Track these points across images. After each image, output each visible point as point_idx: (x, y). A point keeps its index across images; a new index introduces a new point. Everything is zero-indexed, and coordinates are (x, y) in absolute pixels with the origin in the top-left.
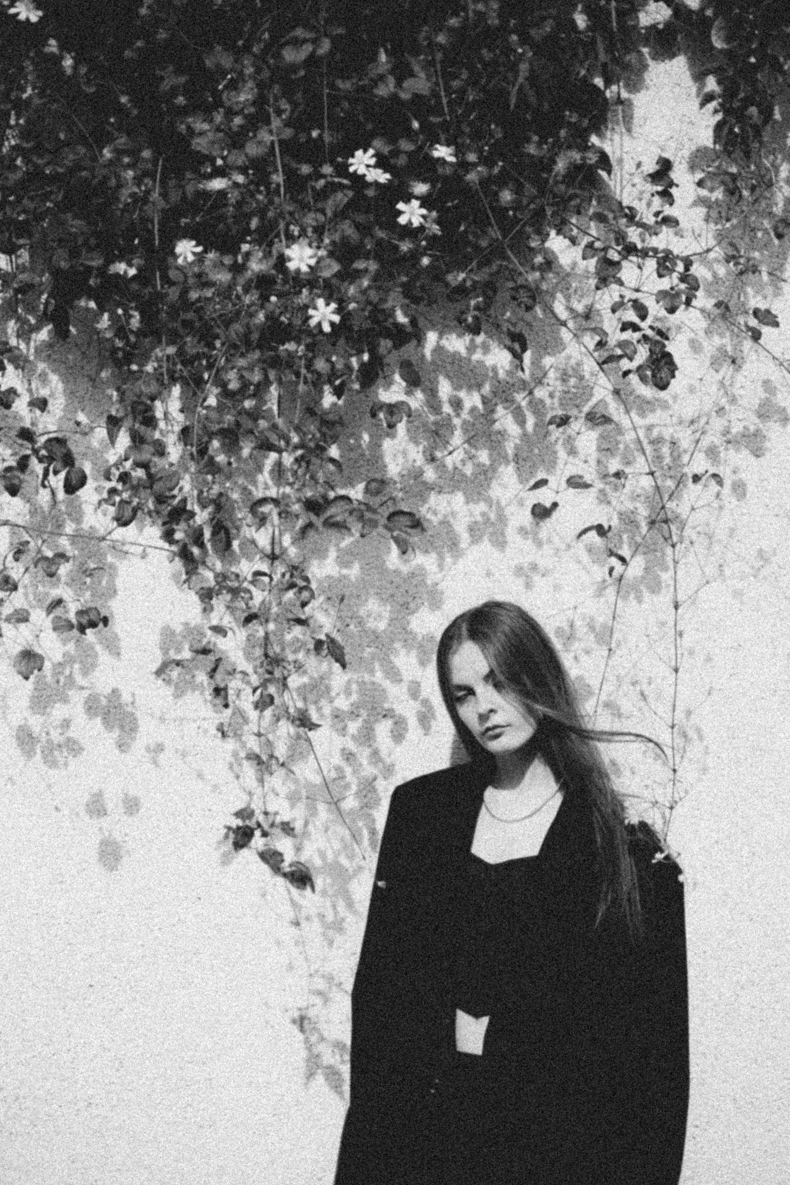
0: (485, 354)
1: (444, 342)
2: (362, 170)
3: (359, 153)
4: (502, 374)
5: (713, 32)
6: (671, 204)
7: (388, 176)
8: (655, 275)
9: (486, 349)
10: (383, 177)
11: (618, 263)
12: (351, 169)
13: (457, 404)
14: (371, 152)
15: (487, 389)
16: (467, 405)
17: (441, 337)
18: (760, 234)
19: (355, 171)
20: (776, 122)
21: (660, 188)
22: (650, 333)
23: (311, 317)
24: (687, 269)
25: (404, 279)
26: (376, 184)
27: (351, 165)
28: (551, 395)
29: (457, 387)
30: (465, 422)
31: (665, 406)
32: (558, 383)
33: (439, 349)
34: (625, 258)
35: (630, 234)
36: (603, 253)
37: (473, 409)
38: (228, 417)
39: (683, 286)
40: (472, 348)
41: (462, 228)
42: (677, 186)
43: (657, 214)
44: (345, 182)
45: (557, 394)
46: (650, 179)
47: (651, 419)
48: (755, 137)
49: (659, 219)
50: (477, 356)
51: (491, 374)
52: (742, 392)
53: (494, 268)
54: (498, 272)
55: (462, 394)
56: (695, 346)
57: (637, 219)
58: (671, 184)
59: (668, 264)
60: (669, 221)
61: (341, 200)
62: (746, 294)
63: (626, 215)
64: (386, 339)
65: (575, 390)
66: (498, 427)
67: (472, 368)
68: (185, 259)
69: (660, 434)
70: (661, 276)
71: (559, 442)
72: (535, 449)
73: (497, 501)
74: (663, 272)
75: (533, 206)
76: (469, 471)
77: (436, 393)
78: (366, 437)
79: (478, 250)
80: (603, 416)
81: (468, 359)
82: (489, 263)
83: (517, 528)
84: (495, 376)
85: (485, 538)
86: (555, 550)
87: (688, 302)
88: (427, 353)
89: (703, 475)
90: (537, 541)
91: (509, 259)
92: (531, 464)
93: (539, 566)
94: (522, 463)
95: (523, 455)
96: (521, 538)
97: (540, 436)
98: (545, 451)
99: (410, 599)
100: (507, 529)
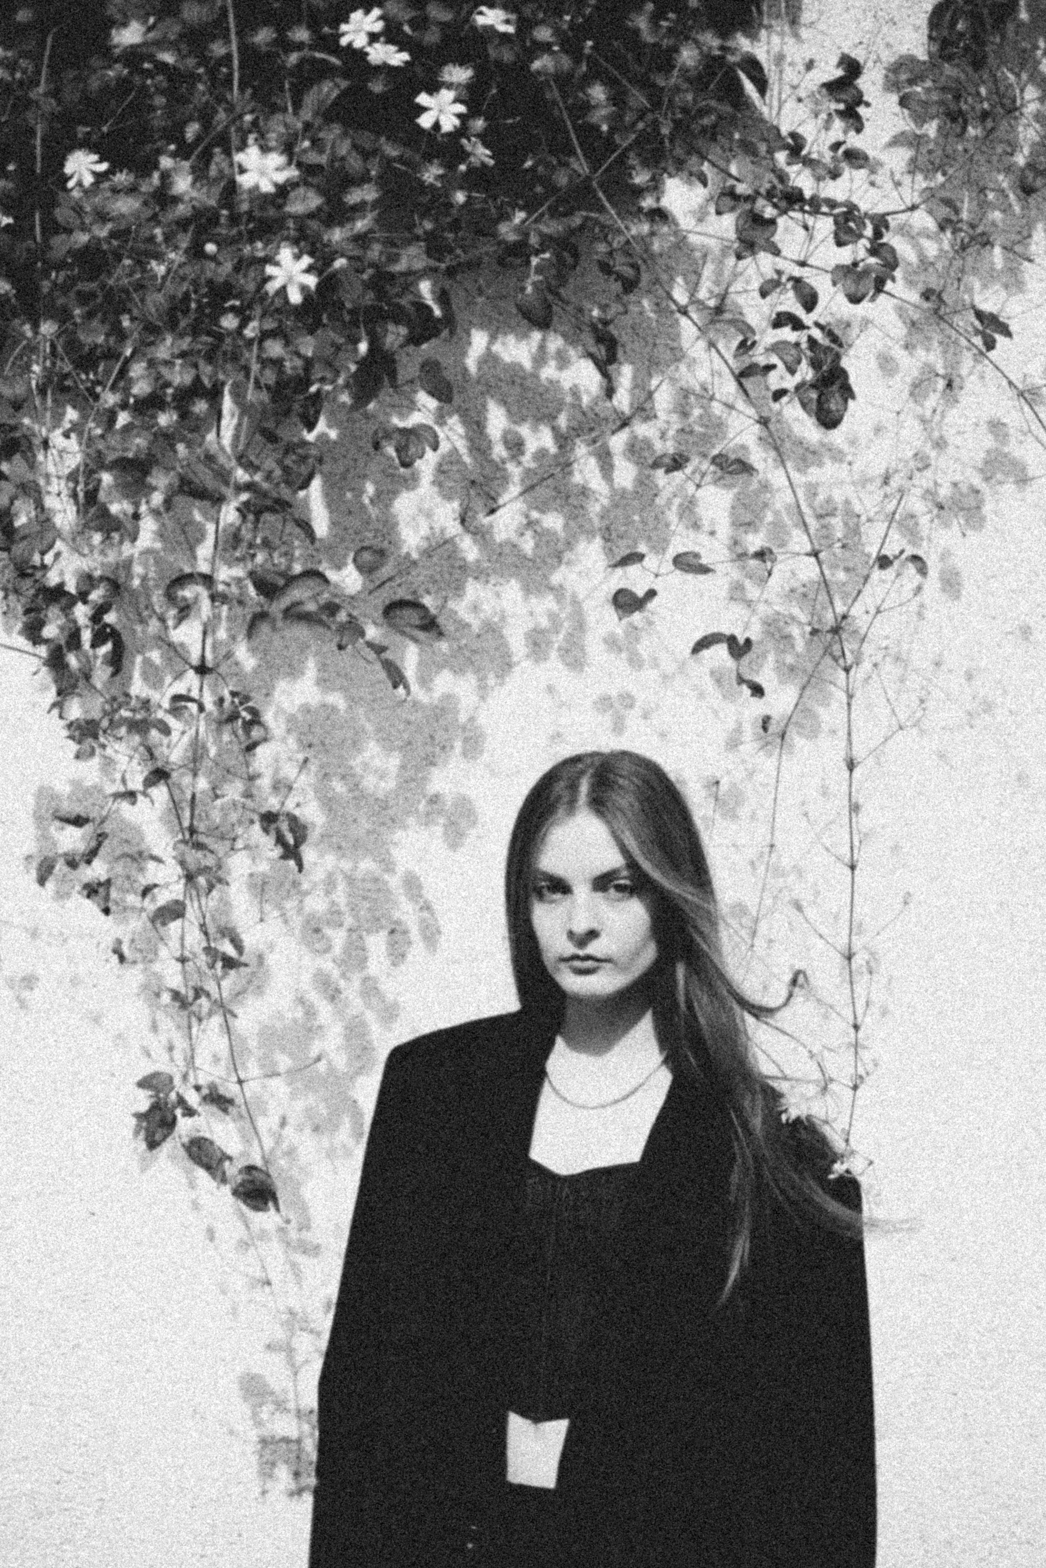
0: (561, 368)
2: (360, 42)
3: (357, 16)
4: (585, 400)
6: (859, 130)
7: (405, 56)
8: (831, 240)
9: (563, 362)
10: (397, 58)
11: (772, 222)
12: (344, 41)
13: (516, 446)
14: (376, 12)
15: (563, 421)
16: (532, 446)
17: (493, 338)
18: (991, 196)
19: (350, 45)
20: (1020, 24)
21: (842, 106)
22: (817, 334)
23: (270, 278)
24: (878, 234)
25: (428, 225)
26: (385, 69)
27: (343, 34)
28: (663, 435)
29: (516, 418)
30: (528, 472)
31: (838, 456)
32: (675, 417)
33: (489, 359)
34: (784, 212)
35: (792, 176)
36: (747, 206)
37: (541, 454)
38: (138, 441)
39: (872, 260)
40: (540, 358)
41: (529, 164)
42: (868, 105)
43: (836, 146)
44: (334, 60)
45: (671, 433)
46: (824, 91)
47: (816, 474)
49: (839, 153)
50: (549, 372)
51: (569, 399)
52: (958, 440)
53: (577, 220)
54: (582, 227)
55: (524, 430)
56: (886, 364)
57: (804, 152)
58: (859, 100)
59: (852, 224)
60: (855, 157)
61: (328, 94)
62: (968, 284)
63: (786, 147)
64: (397, 323)
65: (701, 430)
66: (577, 478)
67: (541, 390)
68: (80, 184)
69: (829, 501)
70: (840, 243)
71: (674, 508)
72: (636, 518)
73: (574, 596)
74: (844, 237)
75: (641, 125)
76: (528, 545)
77: (484, 427)
78: (370, 489)
79: (552, 189)
80: (739, 461)
81: (535, 376)
82: (568, 214)
83: (605, 641)
84: (576, 405)
85: (554, 654)
86: (665, 677)
87: (879, 287)
88: (471, 363)
89: (896, 557)
90: (635, 662)
91: (602, 209)
92: (630, 542)
93: (638, 702)
94: (616, 539)
95: (618, 527)
96: (611, 656)
97: (645, 500)
98: (652, 523)
99: (436, 750)
100: (588, 641)
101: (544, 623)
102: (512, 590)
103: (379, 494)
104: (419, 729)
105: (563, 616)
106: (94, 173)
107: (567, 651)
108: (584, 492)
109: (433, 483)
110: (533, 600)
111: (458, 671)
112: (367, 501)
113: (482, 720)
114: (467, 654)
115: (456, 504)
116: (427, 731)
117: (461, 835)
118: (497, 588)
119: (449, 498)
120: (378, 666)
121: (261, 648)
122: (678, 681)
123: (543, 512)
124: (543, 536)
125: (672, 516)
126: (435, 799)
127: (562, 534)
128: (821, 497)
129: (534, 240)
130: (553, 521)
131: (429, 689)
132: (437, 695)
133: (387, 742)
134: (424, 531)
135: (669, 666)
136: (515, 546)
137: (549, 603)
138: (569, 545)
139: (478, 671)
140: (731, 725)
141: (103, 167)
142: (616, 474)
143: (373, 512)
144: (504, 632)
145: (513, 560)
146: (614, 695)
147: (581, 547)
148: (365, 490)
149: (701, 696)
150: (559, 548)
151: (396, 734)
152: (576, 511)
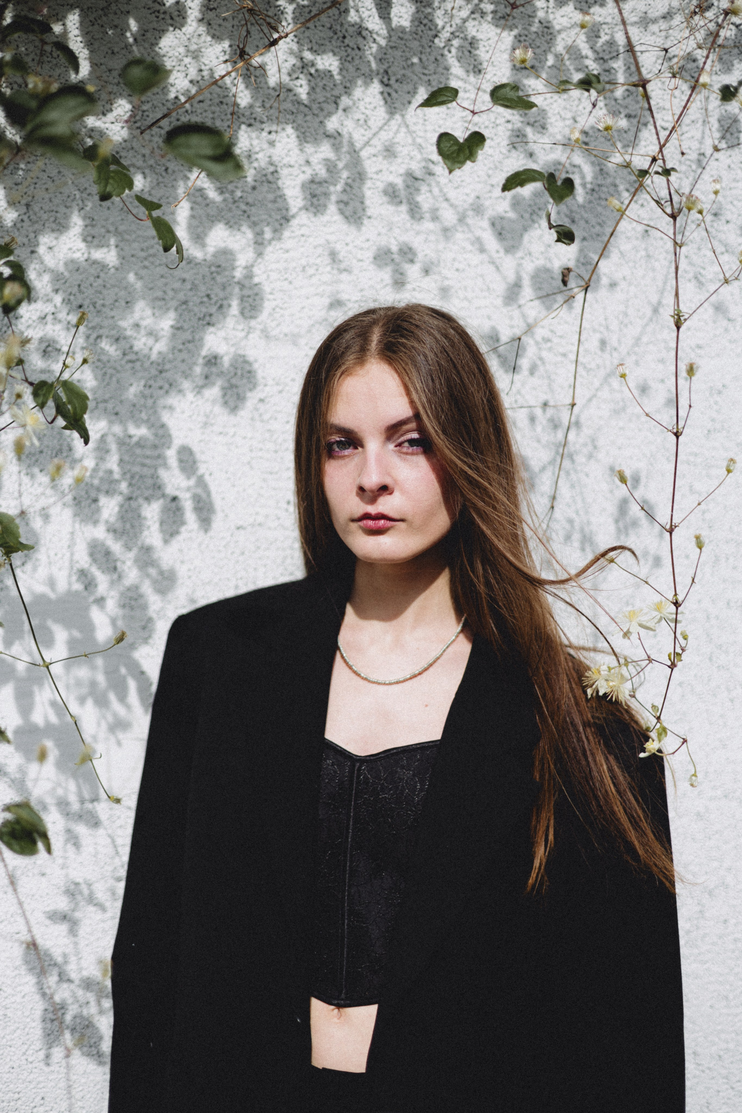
66: (353, 17)
72: (415, 60)
73: (351, 144)
76: (302, 89)
78: (133, 25)
83: (385, 192)
85: (332, 208)
86: (446, 230)
90: (416, 215)
92: (410, 87)
93: (420, 256)
94: (396, 86)
95: (397, 70)
96: (391, 208)
97: (424, 41)
98: (432, 67)
99: (213, 309)
100: (368, 193)
101: (323, 173)
102: (288, 139)
103: (143, 32)
104: (194, 287)
105: (340, 165)
107: (346, 204)
108: (360, 31)
109: (201, 20)
110: (309, 148)
111: (233, 225)
112: (130, 39)
113: (259, 276)
114: (243, 207)
115: (226, 44)
116: (202, 290)
117: (241, 398)
118: (273, 136)
119: (217, 37)
120: (149, 223)
121: (23, 202)
122: (459, 236)
123: (317, 53)
125: (452, 59)
126: (213, 360)
127: (338, 77)
128: (604, 38)
130: (328, 63)
131: (204, 245)
132: (211, 250)
133: (159, 304)
134: (193, 74)
136: (290, 90)
137: (326, 151)
138: (347, 90)
139: (255, 224)
140: (511, 279)
142: (394, 11)
143: (136, 51)
144: (280, 183)
145: (288, 105)
146: (394, 248)
147: (358, 92)
148: (128, 28)
149: (482, 250)
150: (336, 93)
151: (171, 293)
152: (353, 53)
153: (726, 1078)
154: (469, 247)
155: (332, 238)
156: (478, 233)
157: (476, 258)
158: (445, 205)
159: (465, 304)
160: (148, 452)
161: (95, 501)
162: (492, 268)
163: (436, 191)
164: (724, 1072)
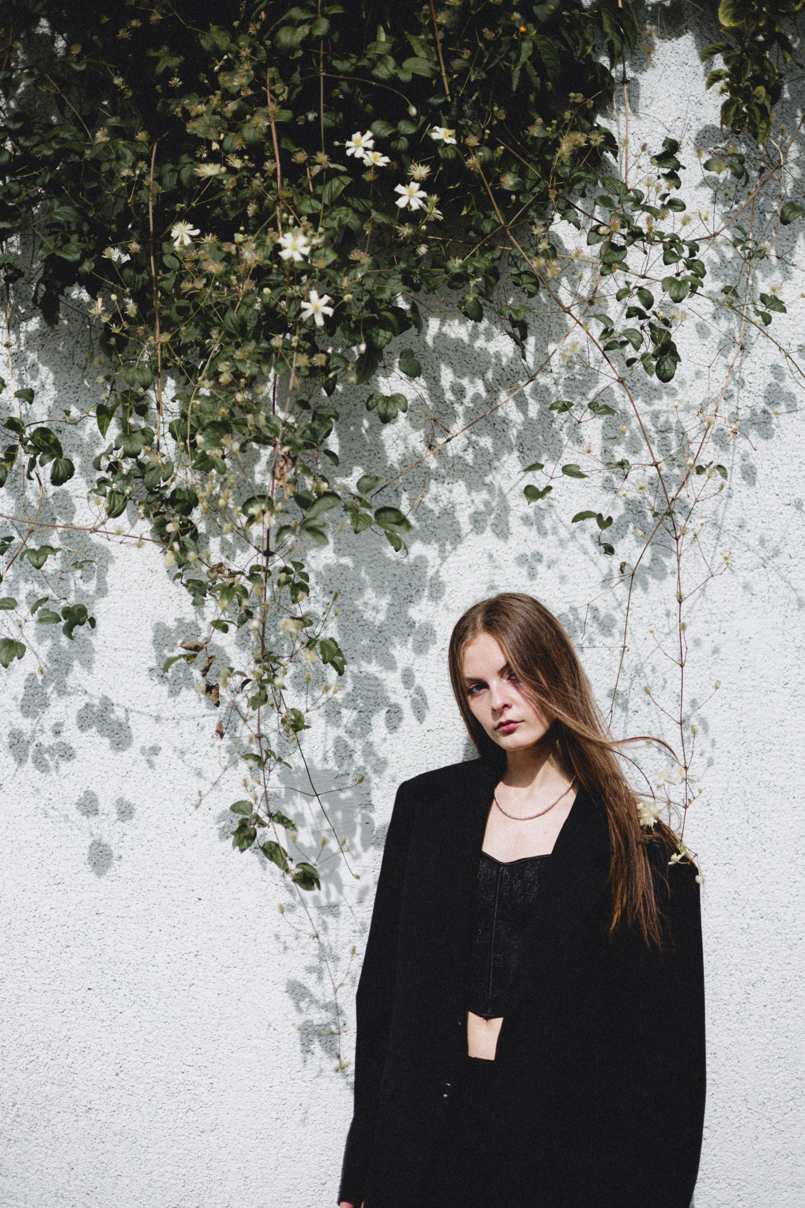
0: (488, 340)
1: (445, 329)
2: (359, 154)
3: (357, 136)
4: (504, 361)
5: (720, 10)
6: (678, 188)
7: (386, 159)
8: (661, 260)
9: (489, 336)
10: (382, 161)
11: (623, 248)
12: (349, 153)
13: (460, 392)
14: (369, 134)
15: (490, 375)
16: (470, 393)
17: (443, 323)
18: (768, 216)
19: (353, 155)
20: (786, 101)
21: (666, 171)
22: (655, 320)
23: (304, 310)
24: (692, 254)
25: (403, 265)
26: (375, 167)
27: (349, 148)
28: (556, 383)
29: (459, 374)
30: (468, 410)
31: (671, 392)
32: (563, 370)
33: (440, 336)
34: (632, 243)
35: (635, 218)
36: (608, 239)
37: (477, 397)
39: (689, 273)
40: (474, 336)
41: (464, 212)
42: (684, 168)
43: (663, 197)
44: (342, 168)
45: (561, 381)
46: (656, 161)
47: (657, 405)
48: (762, 118)
49: (666, 202)
50: (480, 343)
51: (493, 360)
52: (751, 378)
53: (497, 254)
54: (499, 258)
55: (465, 382)
56: (702, 331)
57: (643, 202)
58: (678, 166)
59: (674, 249)
60: (676, 205)
61: (338, 188)
62: (754, 278)
63: (632, 199)
64: (385, 329)
65: (581, 378)
66: (501, 412)
67: (475, 355)
68: (182, 243)
69: (667, 422)
70: (667, 263)
71: (564, 430)
72: (540, 437)
73: (500, 489)
74: (670, 259)
75: (537, 189)
76: (469, 458)
77: (439, 381)
78: (366, 423)
79: (481, 234)
80: (606, 406)
81: (471, 346)
82: (492, 248)
83: (522, 518)
84: (499, 364)
85: (489, 529)
86: (561, 541)
87: (693, 290)
88: (429, 340)
89: (708, 466)
90: (542, 532)
91: (512, 245)
92: (536, 453)
93: (545, 558)
94: (527, 452)
95: (528, 443)
96: (526, 528)
97: (545, 425)
98: (550, 440)
99: (413, 593)
100: (511, 519)
101: (482, 508)
102: (460, 487)
103: (371, 427)
104: (401, 579)
105: (494, 503)
106: (191, 237)
107: (497, 526)
108: (505, 421)
109: (406, 418)
110: (474, 494)
111: (426, 541)
112: (364, 431)
113: (442, 572)
114: (432, 529)
115: (422, 432)
116: (406, 581)
118: (451, 486)
119: (416, 428)
122: (571, 544)
123: (478, 435)
124: (479, 452)
125: (563, 435)
126: (413, 624)
127: (491, 450)
128: (662, 419)
129: (470, 270)
130: (486, 442)
131: (408, 553)
132: (412, 556)
133: (380, 590)
134: (402, 449)
135: (564, 533)
136: (461, 458)
137: (484, 495)
138: (497, 456)
139: (439, 540)
140: (606, 571)
141: (197, 232)
143: (367, 438)
144: (456, 514)
145: (460, 467)
146: (529, 554)
147: (504, 458)
148: (362, 425)
149: (586, 553)
150: (490, 458)
151: (387, 583)
152: (500, 434)
153: (770, 1119)
154: (576, 551)
155: (488, 547)
156: (583, 542)
157: (581, 558)
158: (560, 525)
159: (575, 586)
160: (372, 682)
161: (339, 713)
162: (591, 564)
163: (554, 517)
164: (767, 1115)
